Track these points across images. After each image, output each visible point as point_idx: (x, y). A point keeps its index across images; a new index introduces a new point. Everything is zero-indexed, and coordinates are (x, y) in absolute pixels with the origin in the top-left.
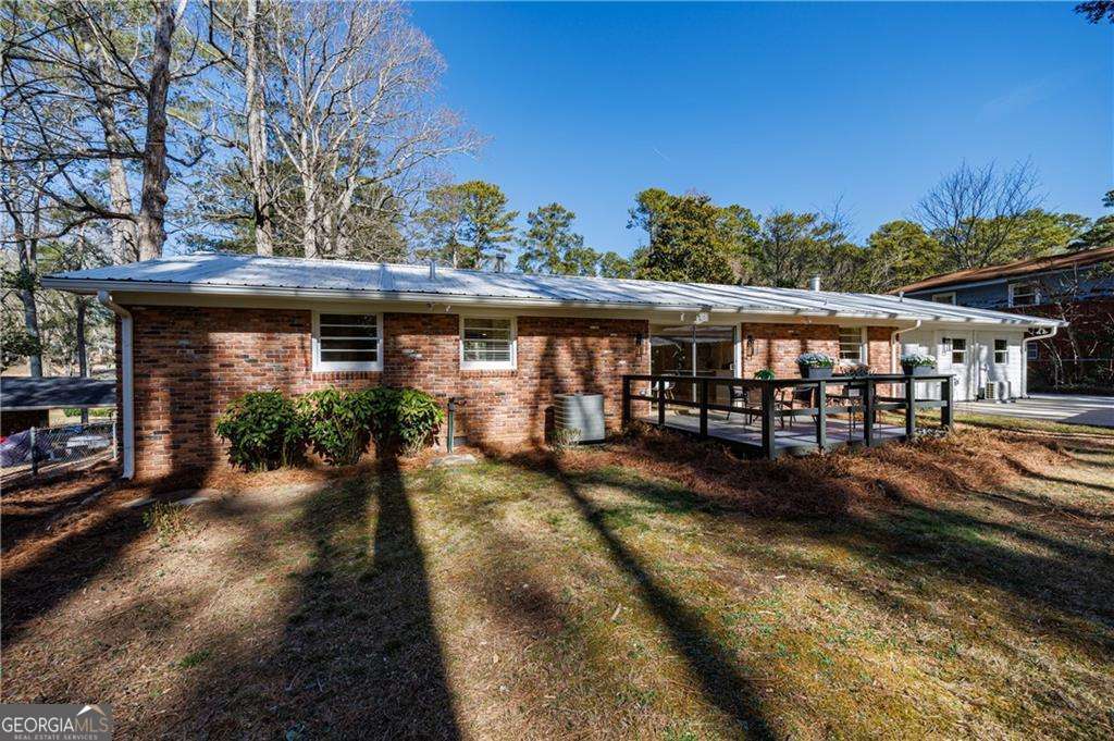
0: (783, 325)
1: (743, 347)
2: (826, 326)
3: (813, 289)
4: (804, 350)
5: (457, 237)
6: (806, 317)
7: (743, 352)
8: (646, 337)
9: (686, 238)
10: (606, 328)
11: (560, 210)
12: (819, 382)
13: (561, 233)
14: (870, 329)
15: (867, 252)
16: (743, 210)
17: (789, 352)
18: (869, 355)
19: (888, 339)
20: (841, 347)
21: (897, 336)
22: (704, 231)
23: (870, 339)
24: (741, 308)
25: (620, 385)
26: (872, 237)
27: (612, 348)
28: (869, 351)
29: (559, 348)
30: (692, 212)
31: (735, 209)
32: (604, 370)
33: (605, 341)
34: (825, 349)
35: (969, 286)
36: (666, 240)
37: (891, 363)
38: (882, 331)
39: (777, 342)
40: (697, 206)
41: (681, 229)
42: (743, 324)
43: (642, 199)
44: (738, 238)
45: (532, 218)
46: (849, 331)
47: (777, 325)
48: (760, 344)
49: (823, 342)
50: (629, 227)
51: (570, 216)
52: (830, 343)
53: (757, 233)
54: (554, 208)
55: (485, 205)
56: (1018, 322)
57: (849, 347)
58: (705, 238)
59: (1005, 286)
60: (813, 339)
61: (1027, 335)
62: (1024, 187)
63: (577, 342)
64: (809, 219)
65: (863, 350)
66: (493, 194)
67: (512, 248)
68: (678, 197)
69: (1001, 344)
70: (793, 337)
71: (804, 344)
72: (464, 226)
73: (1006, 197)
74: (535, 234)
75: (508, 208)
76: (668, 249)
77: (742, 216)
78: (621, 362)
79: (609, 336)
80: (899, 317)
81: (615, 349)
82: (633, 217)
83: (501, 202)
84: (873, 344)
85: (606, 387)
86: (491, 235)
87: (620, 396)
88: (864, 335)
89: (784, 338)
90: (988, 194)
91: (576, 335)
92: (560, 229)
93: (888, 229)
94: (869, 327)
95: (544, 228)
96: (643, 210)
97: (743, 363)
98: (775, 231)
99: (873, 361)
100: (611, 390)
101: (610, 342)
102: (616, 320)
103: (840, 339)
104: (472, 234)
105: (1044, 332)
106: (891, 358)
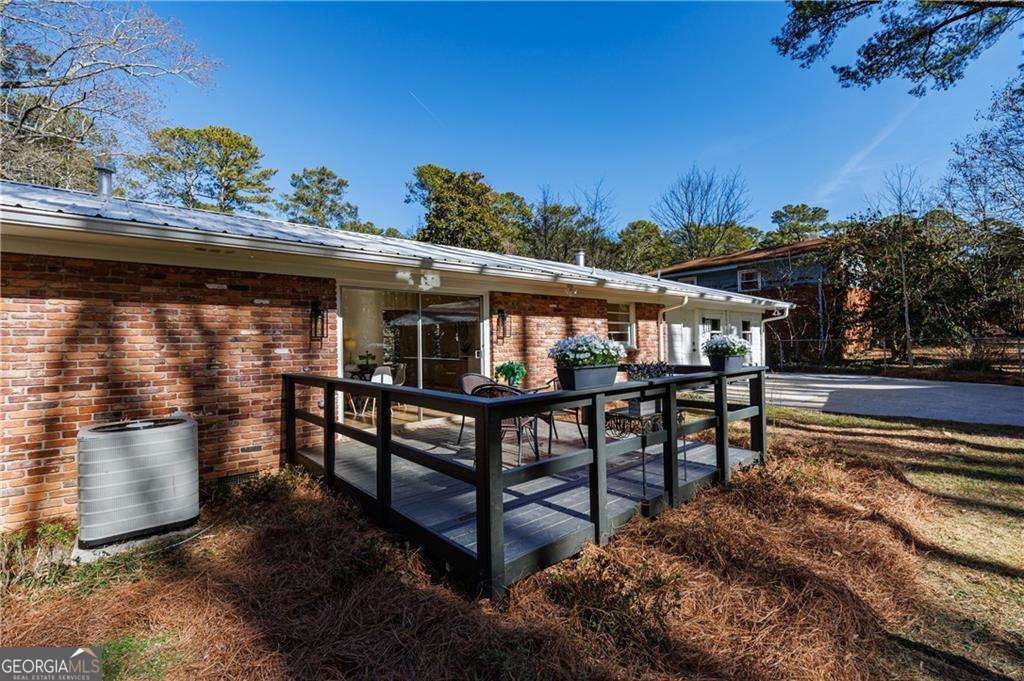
0: (544, 297)
1: (491, 326)
2: (593, 300)
3: (577, 264)
4: (570, 331)
5: (193, 191)
6: (570, 286)
7: (492, 334)
8: (333, 307)
9: (461, 214)
10: (245, 288)
11: (330, 175)
12: (593, 396)
13: (332, 201)
14: (638, 305)
15: (619, 246)
16: (517, 198)
17: (551, 333)
18: (638, 337)
19: (655, 318)
20: (611, 328)
21: (664, 314)
22: (478, 208)
23: (639, 318)
24: (484, 267)
25: (274, 393)
26: (622, 232)
27: (259, 327)
28: (637, 331)
29: (125, 324)
30: (467, 188)
31: (510, 195)
32: (239, 365)
33: (245, 313)
34: (592, 330)
35: (707, 271)
36: (440, 214)
37: (659, 346)
38: (650, 309)
39: (535, 320)
40: (470, 182)
41: (456, 203)
42: (492, 294)
43: (420, 173)
44: (514, 224)
45: (296, 181)
46: (615, 307)
47: (535, 297)
48: (513, 322)
49: (590, 321)
50: (407, 201)
51: (342, 184)
52: (598, 322)
53: (529, 220)
54: (323, 171)
55: (232, 157)
56: (763, 303)
57: (617, 328)
58: (479, 216)
59: (734, 272)
60: (578, 316)
61: (764, 316)
62: (736, 191)
63: (177, 313)
64: (573, 212)
65: (631, 331)
66: (241, 145)
67: (268, 211)
68: (452, 171)
69: (746, 326)
70: (556, 313)
71: (569, 322)
72: (205, 180)
73: (723, 199)
74: (300, 198)
75: (264, 164)
76: (442, 224)
77: (517, 203)
78: (279, 351)
79: (252, 303)
80: (669, 292)
81: (263, 328)
82: (411, 191)
83: (254, 156)
84: (641, 323)
85: (243, 398)
86: (241, 193)
87: (278, 413)
88: (632, 314)
89: (545, 314)
90: (711, 196)
91: (172, 300)
92: (331, 196)
93: (634, 226)
94: (636, 303)
95: (313, 194)
96: (422, 186)
97: (492, 348)
98: (545, 220)
99: (641, 343)
100: (255, 402)
101: (253, 314)
102: (268, 276)
103: (610, 318)
104: (216, 191)
105: (779, 314)
106: (658, 340)
